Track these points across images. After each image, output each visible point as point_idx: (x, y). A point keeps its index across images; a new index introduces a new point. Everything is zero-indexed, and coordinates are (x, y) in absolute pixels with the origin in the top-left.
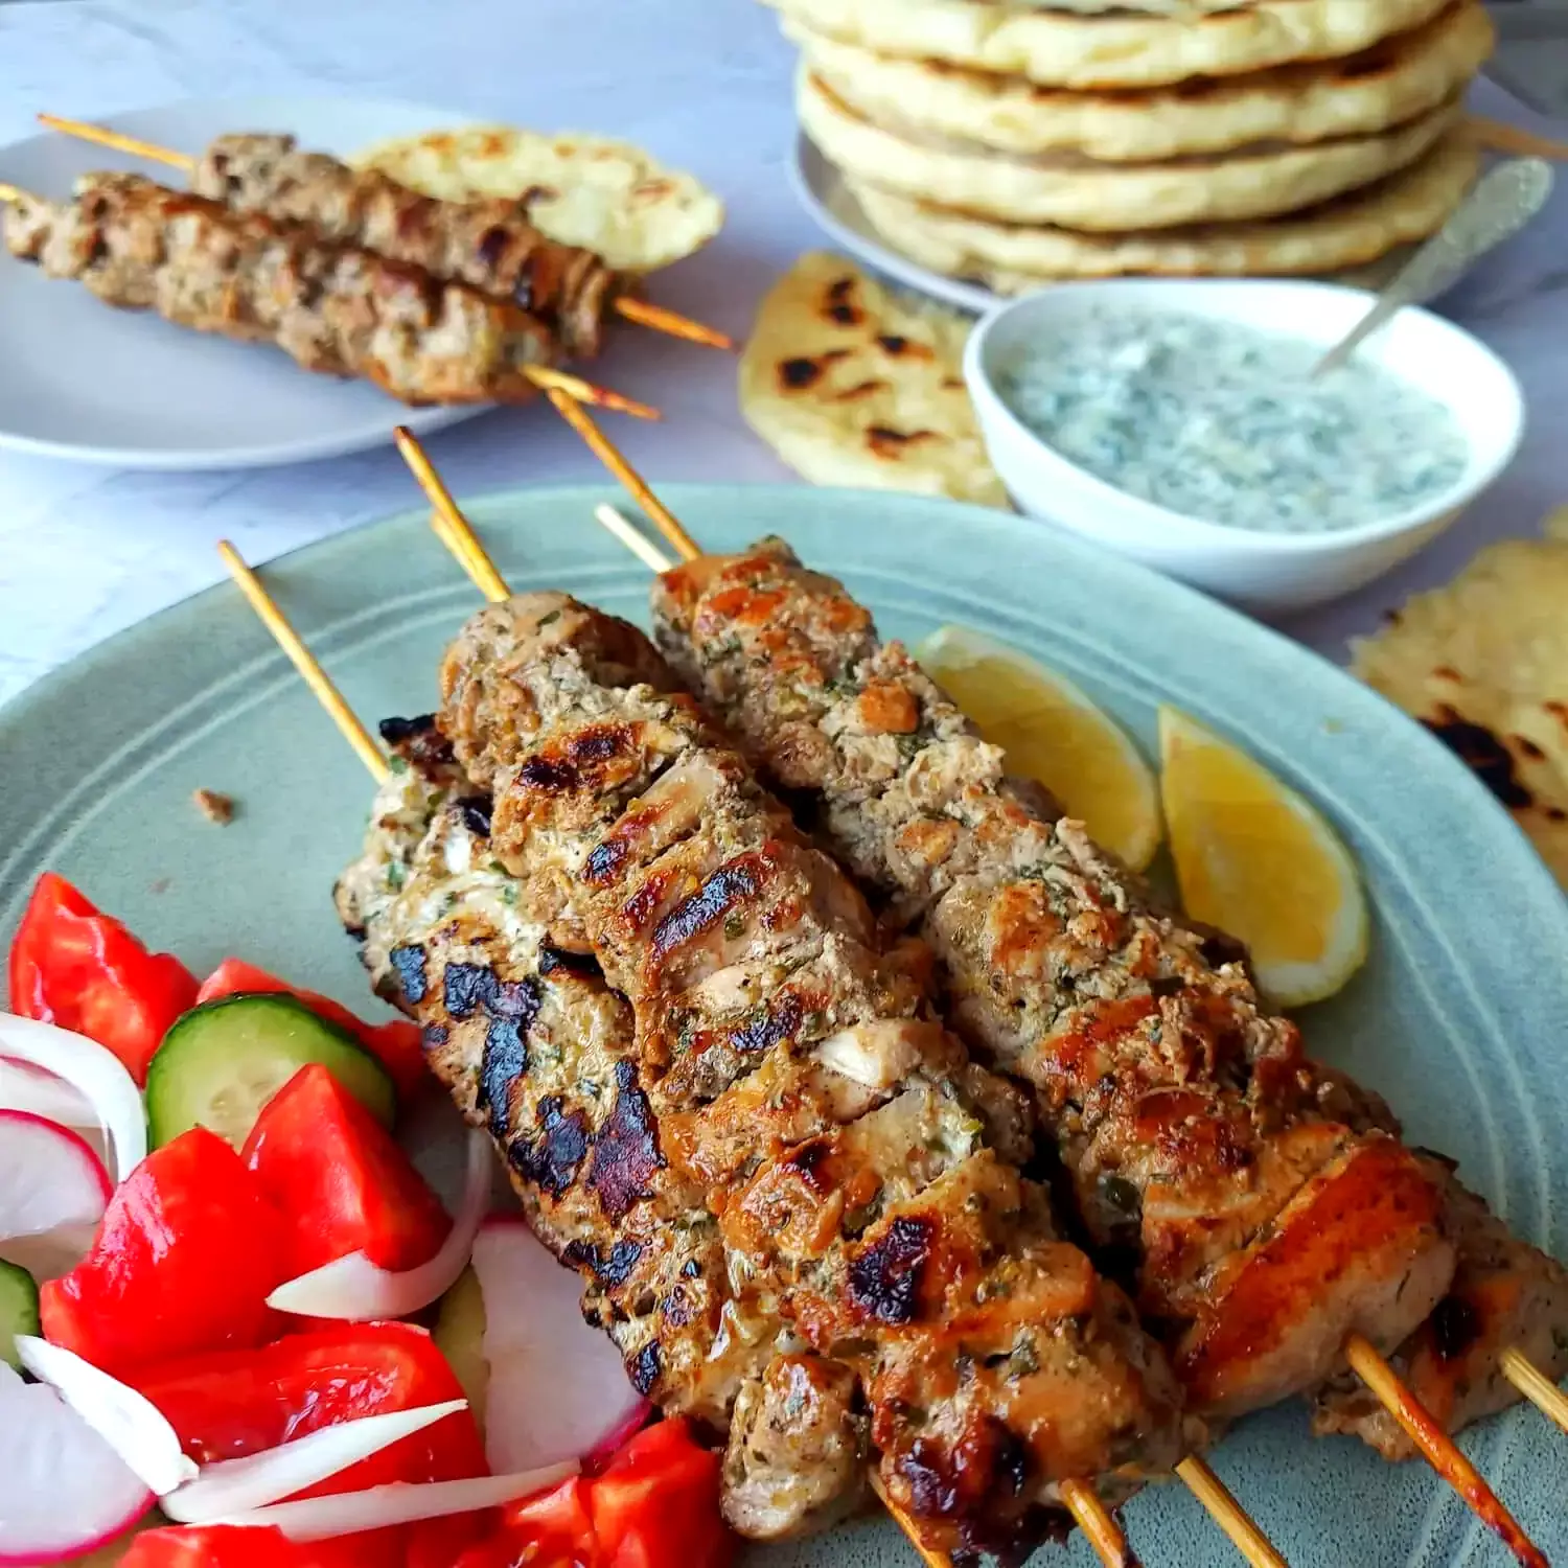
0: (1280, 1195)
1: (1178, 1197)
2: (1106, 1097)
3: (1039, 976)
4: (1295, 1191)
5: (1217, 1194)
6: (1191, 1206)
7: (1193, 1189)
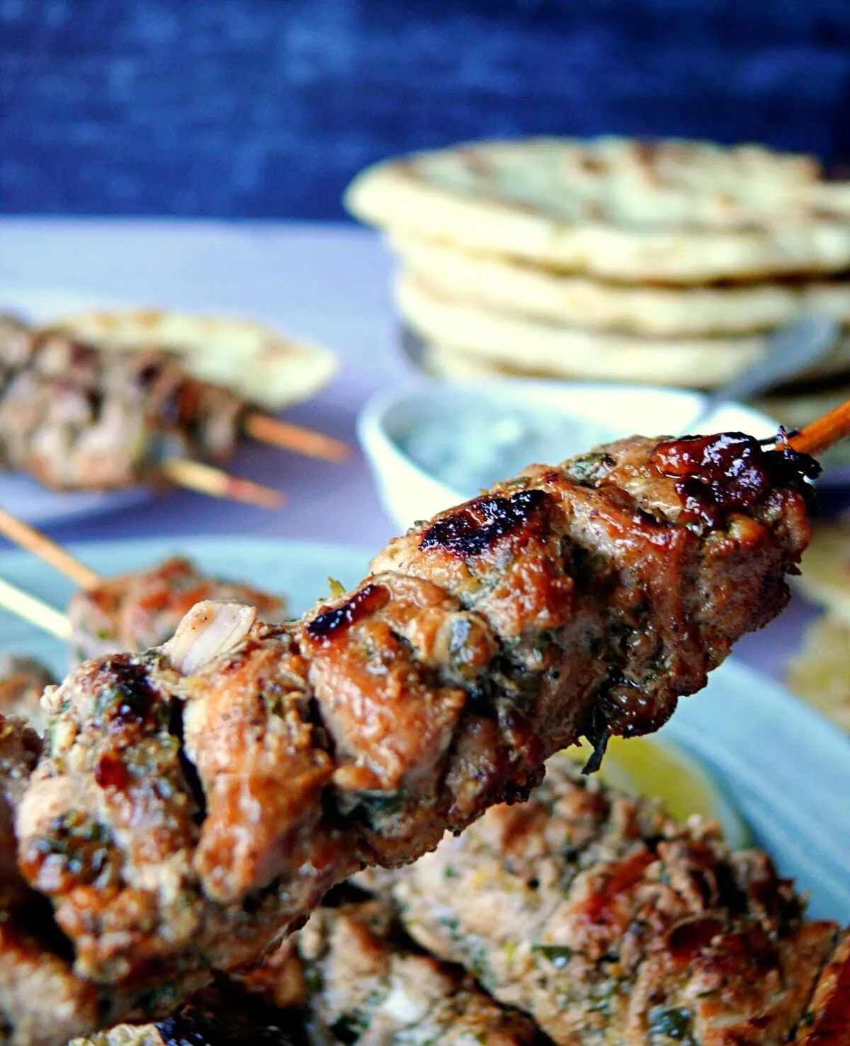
0: (807, 986)
1: (728, 1008)
2: (641, 940)
3: (547, 852)
4: (817, 979)
5: (757, 998)
6: (740, 1012)
7: (739, 997)
